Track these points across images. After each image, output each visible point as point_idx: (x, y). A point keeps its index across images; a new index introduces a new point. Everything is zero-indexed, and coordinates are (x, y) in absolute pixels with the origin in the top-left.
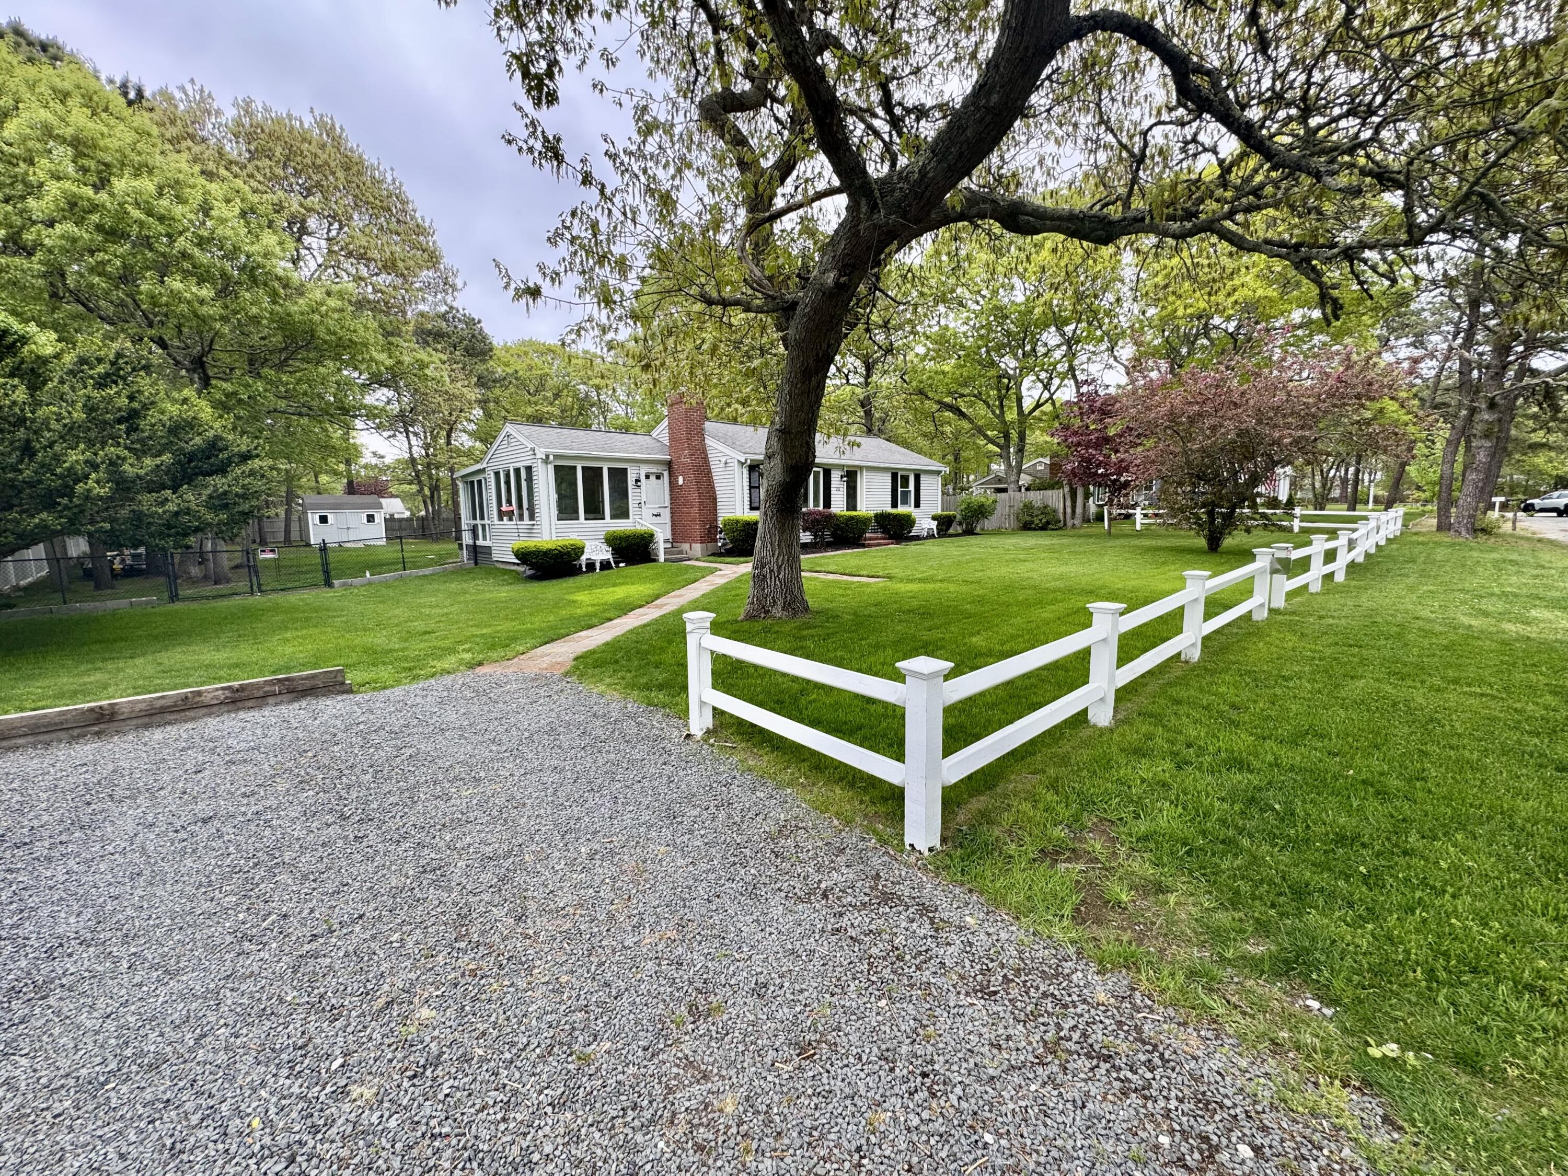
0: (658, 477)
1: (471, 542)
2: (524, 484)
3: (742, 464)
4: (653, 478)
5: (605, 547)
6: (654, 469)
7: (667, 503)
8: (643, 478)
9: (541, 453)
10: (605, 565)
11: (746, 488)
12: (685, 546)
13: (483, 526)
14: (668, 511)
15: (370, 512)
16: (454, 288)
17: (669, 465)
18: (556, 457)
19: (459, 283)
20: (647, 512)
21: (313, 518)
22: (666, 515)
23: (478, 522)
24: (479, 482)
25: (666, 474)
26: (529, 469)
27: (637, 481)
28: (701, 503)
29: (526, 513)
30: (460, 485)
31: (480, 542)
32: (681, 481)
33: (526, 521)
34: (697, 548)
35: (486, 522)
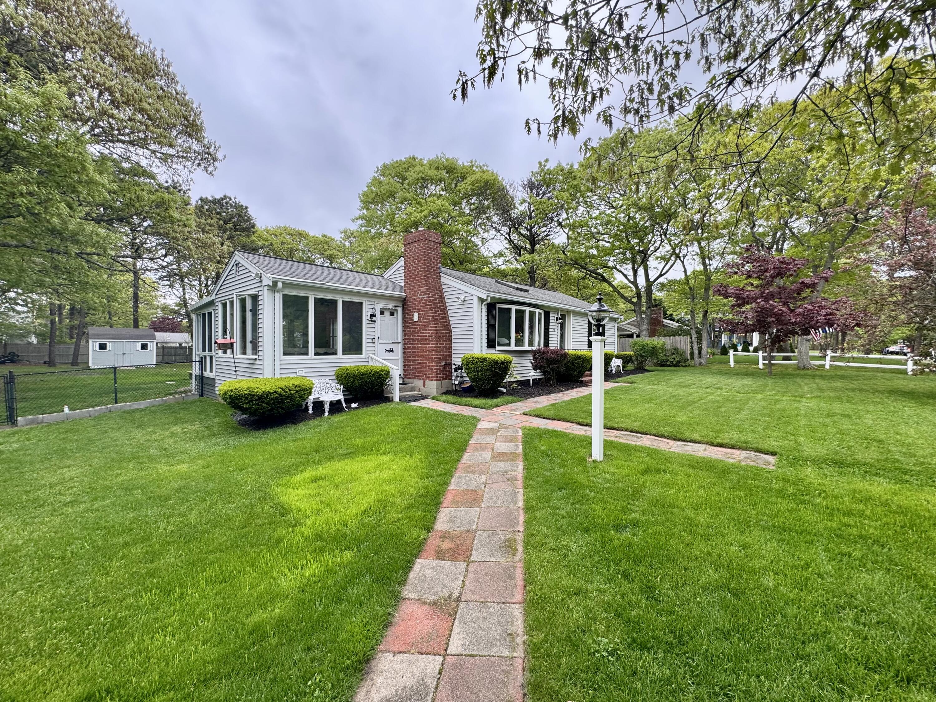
0: (392, 314)
1: (198, 372)
2: (249, 315)
3: (482, 300)
4: (387, 314)
5: (335, 384)
6: (388, 305)
7: (400, 339)
8: (378, 313)
9: (267, 280)
10: (336, 407)
11: (485, 325)
12: (419, 383)
13: (211, 358)
14: (401, 346)
15: (144, 342)
16: (215, 160)
17: (404, 302)
18: (286, 285)
19: (219, 155)
20: (380, 347)
21: (93, 345)
22: (399, 350)
23: (207, 353)
24: (210, 314)
25: (400, 310)
26: (255, 298)
27: (372, 316)
28: (438, 340)
29: (249, 346)
30: (194, 317)
31: (207, 374)
32: (416, 317)
33: (249, 355)
34: (432, 386)
35: (213, 353)
